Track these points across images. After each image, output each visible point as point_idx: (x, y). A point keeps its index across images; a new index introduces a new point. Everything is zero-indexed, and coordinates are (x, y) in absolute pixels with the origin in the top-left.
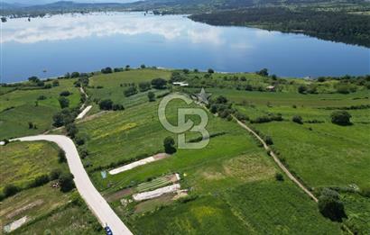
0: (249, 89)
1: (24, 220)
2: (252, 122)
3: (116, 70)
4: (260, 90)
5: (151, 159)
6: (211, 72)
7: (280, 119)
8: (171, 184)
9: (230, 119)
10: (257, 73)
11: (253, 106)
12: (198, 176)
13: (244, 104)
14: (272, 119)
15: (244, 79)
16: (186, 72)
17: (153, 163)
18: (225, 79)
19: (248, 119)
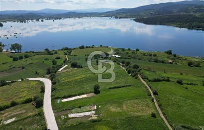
0: (156, 61)
1: (14, 119)
2: (149, 81)
3: (87, 47)
4: (163, 62)
5: (85, 96)
6: (138, 50)
7: (168, 80)
8: (91, 111)
9: (136, 78)
10: (165, 52)
11: (154, 72)
12: (106, 108)
13: (149, 70)
14: (163, 80)
15: (155, 56)
16: (123, 49)
17: (85, 98)
18: (144, 55)
19: (147, 79)
